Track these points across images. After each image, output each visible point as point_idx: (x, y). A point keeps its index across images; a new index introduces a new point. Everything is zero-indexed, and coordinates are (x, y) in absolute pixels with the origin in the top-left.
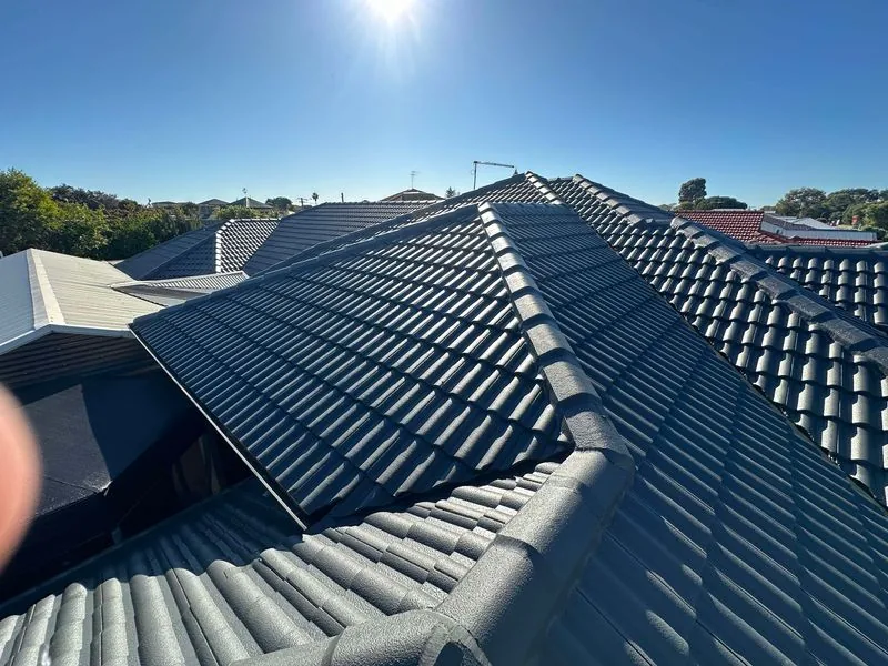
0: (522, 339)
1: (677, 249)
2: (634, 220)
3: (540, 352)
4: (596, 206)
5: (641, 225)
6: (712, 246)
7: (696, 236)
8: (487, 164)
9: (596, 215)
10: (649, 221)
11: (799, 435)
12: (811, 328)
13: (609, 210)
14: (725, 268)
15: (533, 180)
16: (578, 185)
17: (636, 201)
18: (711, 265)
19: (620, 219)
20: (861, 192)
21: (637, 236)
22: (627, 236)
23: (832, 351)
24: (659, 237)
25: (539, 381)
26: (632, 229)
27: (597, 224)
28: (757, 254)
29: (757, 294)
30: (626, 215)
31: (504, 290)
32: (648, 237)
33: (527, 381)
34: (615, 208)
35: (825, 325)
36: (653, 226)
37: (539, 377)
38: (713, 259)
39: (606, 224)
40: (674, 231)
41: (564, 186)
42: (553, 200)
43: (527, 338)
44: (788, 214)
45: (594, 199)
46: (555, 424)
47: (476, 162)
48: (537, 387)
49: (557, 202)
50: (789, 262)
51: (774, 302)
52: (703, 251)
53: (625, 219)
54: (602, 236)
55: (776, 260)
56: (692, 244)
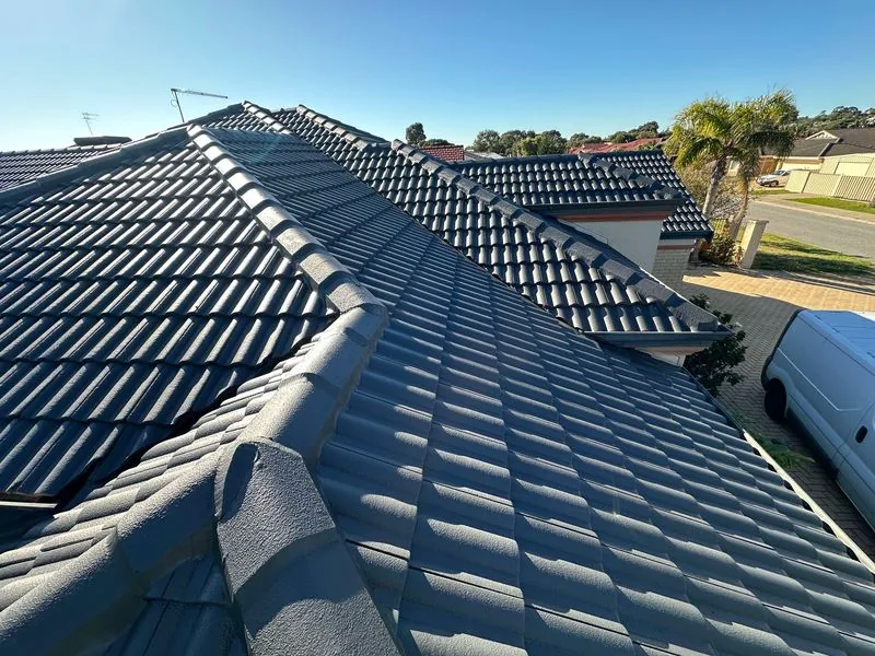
0: (274, 248)
1: (400, 167)
2: (361, 145)
3: (292, 252)
4: (326, 136)
5: (368, 149)
6: (424, 161)
7: (411, 155)
8: (190, 92)
9: (328, 144)
10: (374, 145)
11: (494, 279)
12: (490, 210)
13: (338, 139)
14: (435, 177)
15: (253, 110)
16: (303, 116)
17: (362, 132)
18: (426, 176)
19: (350, 146)
20: (517, 132)
21: (368, 160)
22: (359, 160)
23: (503, 223)
24: (385, 158)
25: (299, 277)
26: (362, 153)
27: (331, 152)
28: (456, 167)
29: (458, 193)
30: (355, 141)
31: (244, 209)
32: (377, 159)
33: (287, 280)
34: (343, 136)
35: (497, 206)
36: (378, 149)
37: (298, 273)
38: (426, 172)
39: (339, 152)
40: (395, 152)
41: (290, 118)
42: (281, 130)
43: (278, 245)
44: (482, 151)
45: (323, 129)
46: (321, 304)
47: (173, 90)
48: (298, 282)
49: (286, 132)
50: (476, 171)
51: (468, 196)
52: (418, 166)
53: (354, 145)
54: (338, 162)
55: (468, 171)
56: (410, 161)
